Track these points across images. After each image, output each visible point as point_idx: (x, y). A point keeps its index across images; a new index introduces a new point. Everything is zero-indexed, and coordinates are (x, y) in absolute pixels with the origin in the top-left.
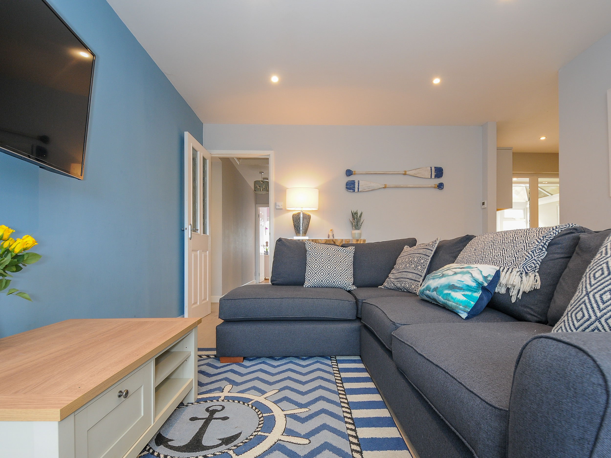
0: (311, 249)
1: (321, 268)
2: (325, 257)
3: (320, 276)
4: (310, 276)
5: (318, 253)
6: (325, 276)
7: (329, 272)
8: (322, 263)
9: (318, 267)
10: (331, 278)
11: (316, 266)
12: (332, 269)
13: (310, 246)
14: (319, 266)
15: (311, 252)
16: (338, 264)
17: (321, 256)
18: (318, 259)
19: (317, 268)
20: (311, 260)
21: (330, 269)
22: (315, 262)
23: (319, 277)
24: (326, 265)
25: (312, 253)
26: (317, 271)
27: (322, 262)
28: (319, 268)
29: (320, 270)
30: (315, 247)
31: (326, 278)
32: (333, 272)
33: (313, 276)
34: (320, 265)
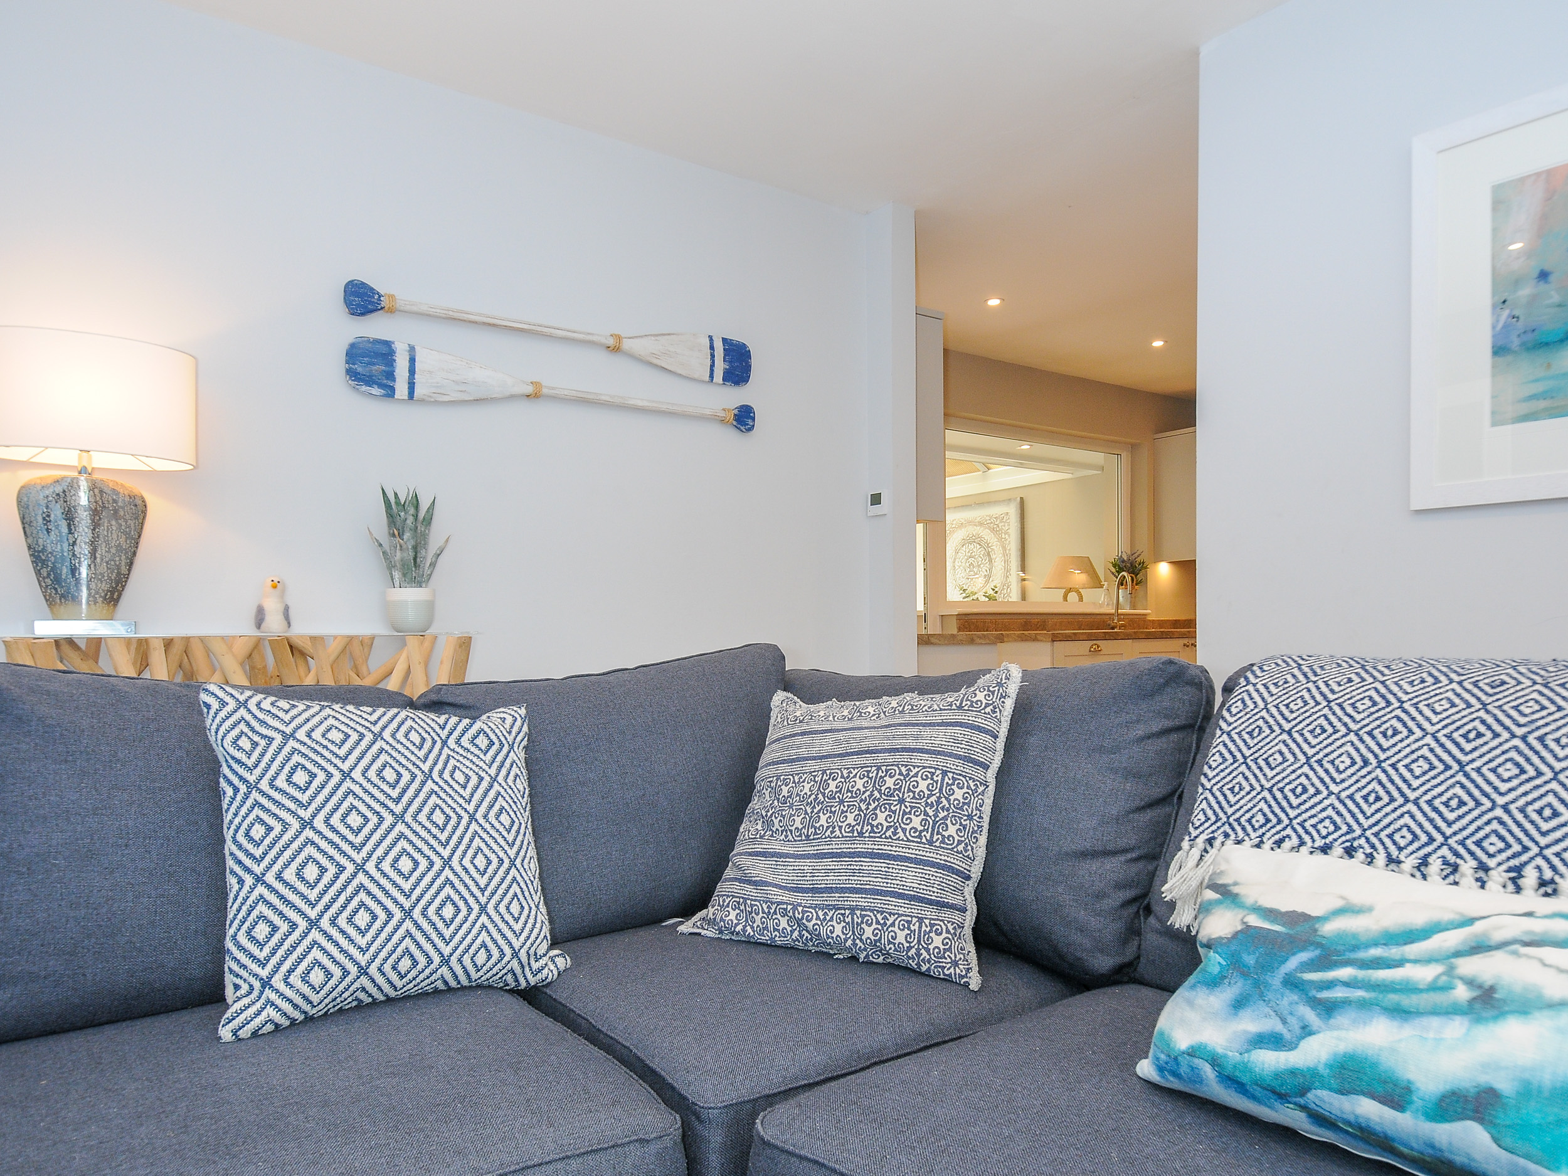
0: (255, 745)
1: (349, 882)
2: (368, 799)
3: (351, 940)
4: (267, 950)
5: (315, 770)
6: (384, 935)
7: (408, 896)
8: (351, 843)
9: (326, 879)
10: (428, 939)
11: (311, 872)
12: (424, 875)
13: (242, 726)
14: (332, 870)
15: (263, 765)
16: (458, 833)
17: (340, 793)
18: (321, 816)
19: (318, 880)
20: (270, 829)
21: (413, 879)
22: (301, 839)
23: (342, 951)
24: (380, 852)
25: (269, 775)
26: (320, 907)
27: (351, 837)
28: (338, 884)
29: (342, 899)
30: (288, 730)
31: (389, 946)
32: (432, 891)
33: (294, 948)
34: (343, 861)
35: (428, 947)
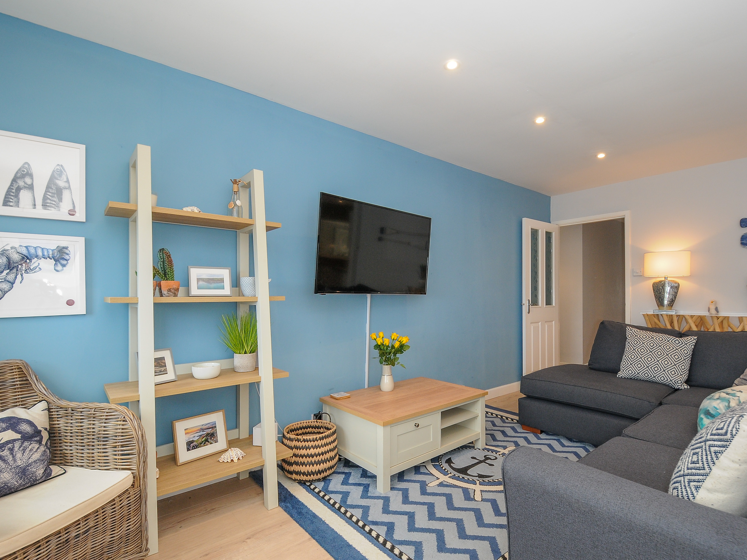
0: (631, 336)
1: (638, 359)
2: (646, 348)
3: (637, 368)
4: (624, 366)
5: (638, 342)
6: (642, 369)
7: (648, 365)
8: (641, 354)
9: (635, 358)
10: (651, 372)
11: (633, 357)
12: (653, 362)
13: (630, 333)
14: (636, 357)
15: (631, 340)
16: (663, 357)
17: (641, 346)
18: (637, 349)
19: (633, 358)
20: (629, 349)
21: (650, 362)
22: (633, 352)
23: (635, 369)
24: (645, 356)
25: (631, 341)
26: (633, 362)
27: (641, 353)
28: (636, 360)
29: (636, 362)
30: (636, 335)
31: (643, 371)
32: (654, 365)
33: (627, 367)
34: (638, 356)
35: (651, 373)
